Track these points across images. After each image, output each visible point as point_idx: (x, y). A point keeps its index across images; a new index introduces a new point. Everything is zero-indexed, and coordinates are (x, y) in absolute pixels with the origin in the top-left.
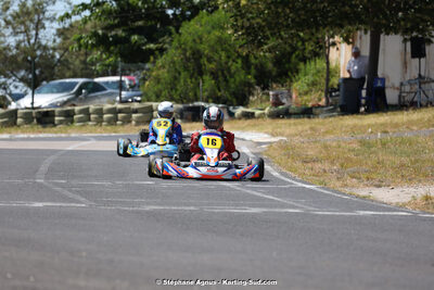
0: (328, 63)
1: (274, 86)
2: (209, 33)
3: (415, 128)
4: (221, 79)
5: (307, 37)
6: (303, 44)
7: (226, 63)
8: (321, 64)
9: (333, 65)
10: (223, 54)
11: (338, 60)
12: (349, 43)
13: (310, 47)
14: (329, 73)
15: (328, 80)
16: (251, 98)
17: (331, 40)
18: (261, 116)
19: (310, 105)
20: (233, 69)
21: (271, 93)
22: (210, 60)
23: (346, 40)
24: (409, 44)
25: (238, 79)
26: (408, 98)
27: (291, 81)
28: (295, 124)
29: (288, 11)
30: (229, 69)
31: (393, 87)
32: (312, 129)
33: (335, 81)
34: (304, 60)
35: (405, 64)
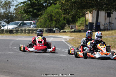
0: (85, 18)
1: (71, 24)
2: (54, 10)
3: (108, 36)
4: (57, 22)
5: (80, 11)
6: (79, 13)
7: (59, 18)
8: (83, 19)
9: (87, 19)
10: (58, 16)
11: (88, 18)
12: (91, 13)
13: (81, 14)
14: (86, 21)
15: (85, 23)
16: (65, 27)
17: (86, 12)
18: (67, 32)
19: (80, 29)
20: (61, 20)
21: (70, 26)
22: (54, 17)
23: (90, 12)
24: (107, 14)
25: (62, 22)
26: (106, 28)
27: (76, 23)
28: (76, 34)
29: (75, 5)
30: (59, 20)
31: (102, 25)
32: (81, 35)
33: (87, 23)
34: (79, 17)
35: (106, 19)
